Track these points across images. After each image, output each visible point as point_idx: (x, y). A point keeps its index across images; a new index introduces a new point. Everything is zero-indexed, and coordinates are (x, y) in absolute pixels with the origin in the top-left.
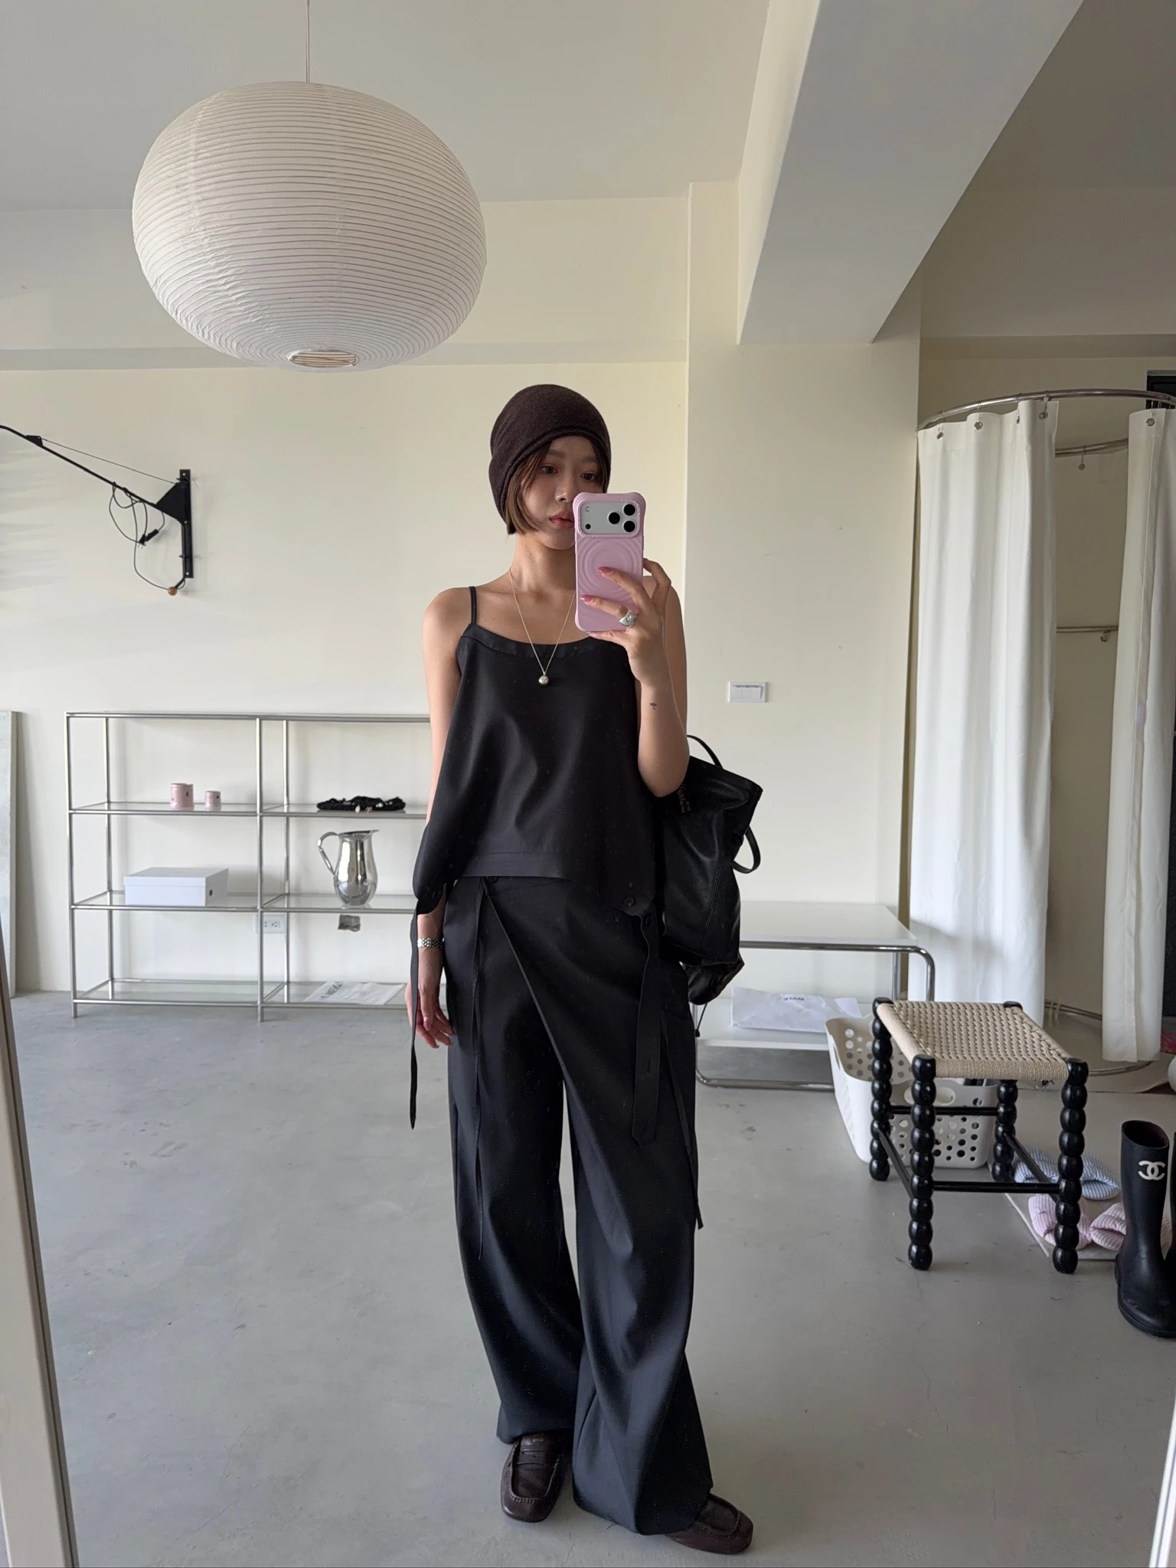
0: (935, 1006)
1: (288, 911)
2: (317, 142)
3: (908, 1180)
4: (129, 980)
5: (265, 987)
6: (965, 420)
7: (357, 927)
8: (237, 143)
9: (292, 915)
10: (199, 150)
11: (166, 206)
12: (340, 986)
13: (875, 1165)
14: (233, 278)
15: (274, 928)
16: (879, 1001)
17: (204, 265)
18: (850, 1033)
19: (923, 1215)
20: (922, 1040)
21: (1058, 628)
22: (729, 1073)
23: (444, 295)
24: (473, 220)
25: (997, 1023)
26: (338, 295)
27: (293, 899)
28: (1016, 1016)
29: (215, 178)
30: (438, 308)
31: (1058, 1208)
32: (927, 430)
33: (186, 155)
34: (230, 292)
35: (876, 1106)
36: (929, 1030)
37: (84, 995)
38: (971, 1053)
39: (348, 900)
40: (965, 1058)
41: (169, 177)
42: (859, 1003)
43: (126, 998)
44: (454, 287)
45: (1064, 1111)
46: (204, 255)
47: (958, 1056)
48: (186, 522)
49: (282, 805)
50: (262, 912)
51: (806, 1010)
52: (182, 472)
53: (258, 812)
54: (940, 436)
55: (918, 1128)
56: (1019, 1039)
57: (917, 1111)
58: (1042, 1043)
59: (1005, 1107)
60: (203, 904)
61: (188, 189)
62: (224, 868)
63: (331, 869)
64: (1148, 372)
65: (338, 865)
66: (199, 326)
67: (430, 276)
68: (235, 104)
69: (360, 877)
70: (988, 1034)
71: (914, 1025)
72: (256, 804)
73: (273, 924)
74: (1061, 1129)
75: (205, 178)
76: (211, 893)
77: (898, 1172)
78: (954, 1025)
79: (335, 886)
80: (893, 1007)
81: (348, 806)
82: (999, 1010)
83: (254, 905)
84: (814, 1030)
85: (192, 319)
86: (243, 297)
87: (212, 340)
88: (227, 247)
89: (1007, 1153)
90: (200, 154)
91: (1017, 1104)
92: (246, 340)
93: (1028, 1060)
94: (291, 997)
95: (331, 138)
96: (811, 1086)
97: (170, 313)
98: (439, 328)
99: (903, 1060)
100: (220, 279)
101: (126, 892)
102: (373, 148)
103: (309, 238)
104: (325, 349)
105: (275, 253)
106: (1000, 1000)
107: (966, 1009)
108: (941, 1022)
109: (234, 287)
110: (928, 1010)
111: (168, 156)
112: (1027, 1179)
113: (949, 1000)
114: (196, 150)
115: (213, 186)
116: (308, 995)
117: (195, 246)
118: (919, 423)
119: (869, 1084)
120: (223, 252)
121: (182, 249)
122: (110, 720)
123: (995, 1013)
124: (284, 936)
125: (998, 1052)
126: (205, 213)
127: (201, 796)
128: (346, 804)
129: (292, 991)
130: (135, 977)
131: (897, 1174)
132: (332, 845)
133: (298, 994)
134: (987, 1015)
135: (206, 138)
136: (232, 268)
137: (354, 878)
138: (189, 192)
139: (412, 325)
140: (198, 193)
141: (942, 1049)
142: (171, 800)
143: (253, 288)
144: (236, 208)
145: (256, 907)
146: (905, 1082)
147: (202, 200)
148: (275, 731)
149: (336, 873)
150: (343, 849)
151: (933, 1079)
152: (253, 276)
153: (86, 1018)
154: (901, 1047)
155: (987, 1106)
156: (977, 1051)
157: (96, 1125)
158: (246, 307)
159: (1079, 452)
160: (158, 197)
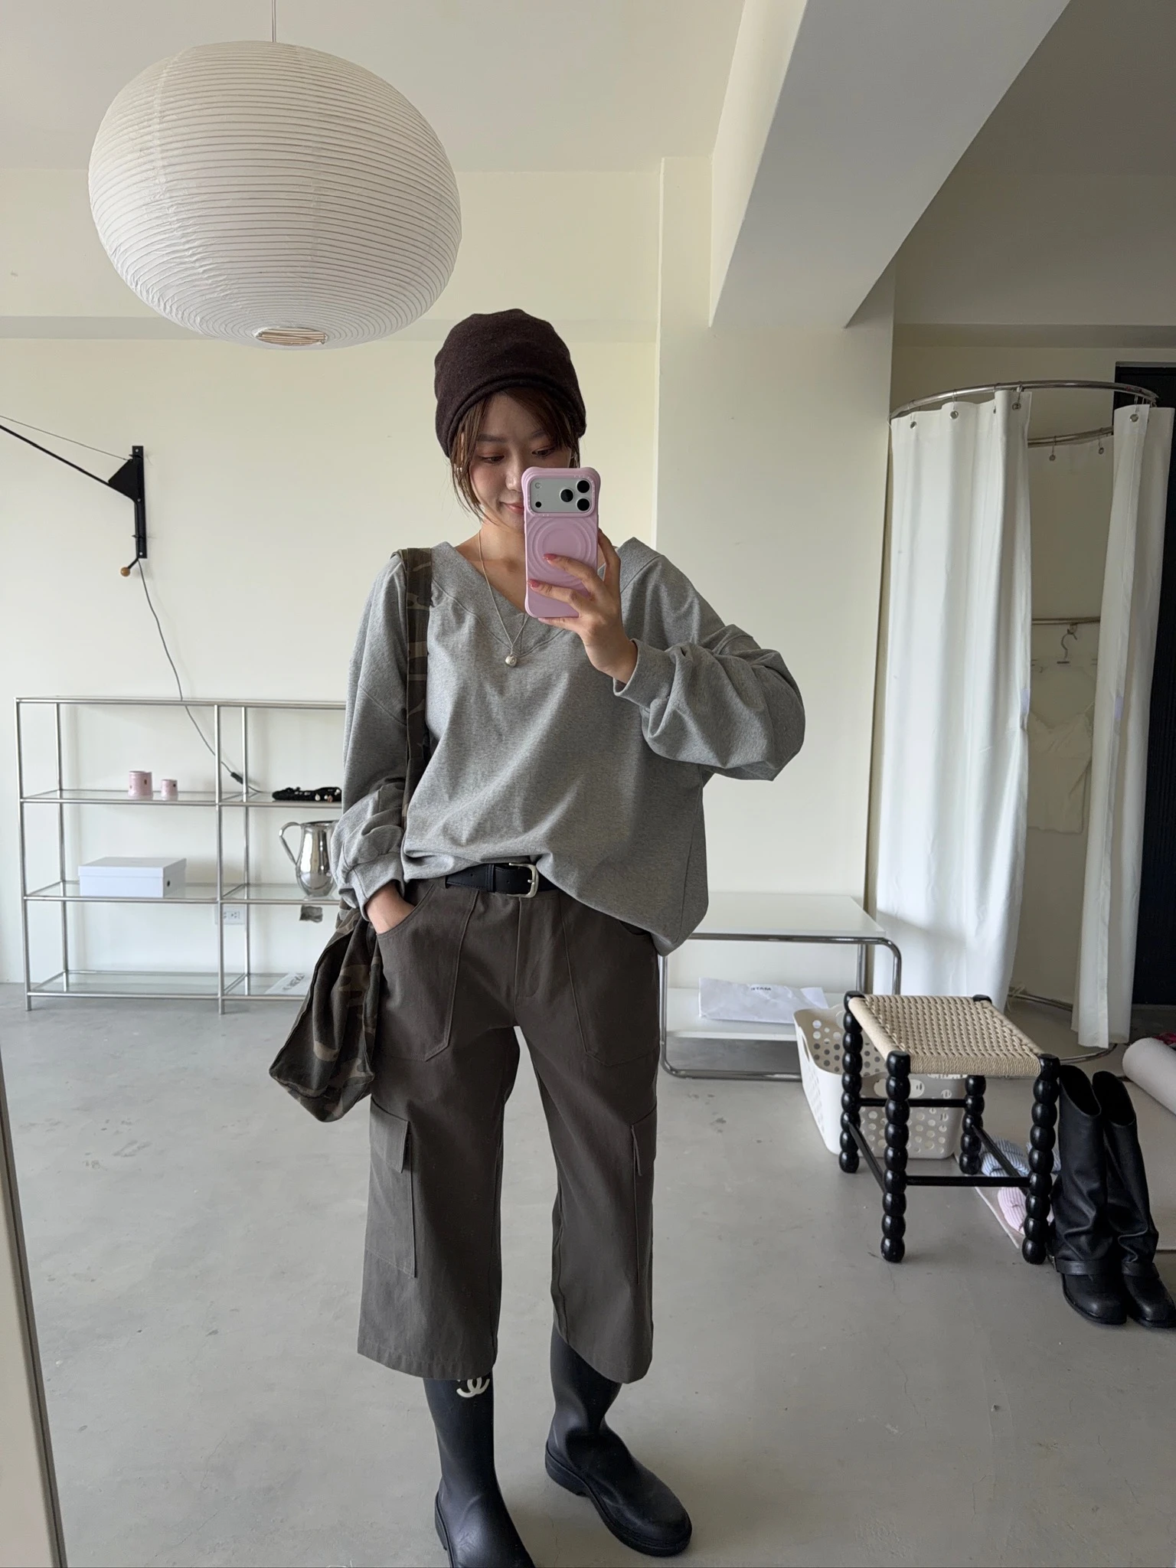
0: (904, 1000)
1: (248, 903)
2: (291, 107)
3: (881, 1174)
4: (85, 971)
5: (226, 979)
6: (941, 408)
7: (318, 918)
8: (206, 106)
9: (251, 906)
10: (164, 111)
11: (130, 171)
12: (302, 978)
13: (844, 1157)
14: (200, 250)
15: (233, 920)
16: (851, 995)
17: (172, 234)
18: (817, 1024)
19: (896, 1208)
20: (895, 1035)
22: (698, 1064)
23: (420, 273)
24: (449, 193)
25: (968, 1017)
26: (311, 270)
27: (252, 890)
29: (182, 144)
30: (411, 285)
31: (1028, 1202)
32: (901, 418)
33: (150, 116)
34: (197, 264)
35: (846, 1098)
36: (901, 1024)
37: (38, 987)
38: (945, 1048)
39: (309, 890)
40: (939, 1053)
41: (133, 139)
42: (825, 991)
43: (81, 990)
44: (429, 264)
45: (1035, 1105)
46: (170, 224)
47: (932, 1051)
48: (139, 500)
49: (240, 794)
50: (222, 904)
51: (773, 1000)
52: (134, 448)
53: (217, 802)
54: (913, 425)
55: (892, 1123)
56: (990, 1034)
57: (892, 1106)
58: (1014, 1038)
59: (973, 1099)
60: (161, 896)
61: (152, 154)
62: (182, 857)
63: (293, 859)
64: (1116, 364)
65: (300, 856)
66: (161, 299)
67: (407, 254)
68: (203, 64)
69: (322, 867)
70: (959, 1027)
71: (886, 1020)
72: (215, 792)
73: (232, 915)
74: (1033, 1124)
75: (171, 143)
76: (169, 884)
77: (868, 1163)
78: (925, 1020)
79: (297, 876)
80: (864, 1001)
81: (308, 796)
82: (969, 1004)
83: (214, 897)
84: (781, 1021)
85: (154, 291)
86: (212, 269)
87: (174, 314)
88: (195, 217)
89: (975, 1143)
90: (164, 117)
91: (986, 1096)
92: (213, 314)
93: (1001, 1056)
94: (251, 987)
95: (306, 103)
96: (777, 1076)
97: (129, 284)
98: (412, 307)
99: (874, 1055)
100: (186, 250)
101: (79, 881)
103: (281, 210)
104: (294, 325)
105: (245, 225)
106: (967, 990)
107: (936, 1003)
108: (912, 1016)
109: (203, 258)
110: (899, 1005)
111: (129, 117)
112: (994, 1170)
113: (917, 995)
114: (161, 112)
115: (180, 152)
116: (269, 986)
117: (157, 215)
118: (892, 411)
119: (839, 1077)
120: (191, 222)
121: (146, 217)
122: (61, 705)
123: (965, 1007)
124: (244, 927)
125: (971, 1046)
126: (172, 179)
127: (158, 785)
128: (306, 794)
129: (252, 983)
130: (90, 968)
131: (868, 1166)
132: (294, 835)
133: (259, 987)
134: (958, 1009)
135: (172, 99)
136: (200, 239)
137: (317, 869)
138: (151, 157)
139: (385, 303)
140: (162, 158)
141: (915, 1044)
142: (126, 787)
143: (222, 260)
144: (204, 175)
145: (216, 899)
146: (876, 1079)
147: (168, 166)
148: (234, 722)
149: (298, 864)
150: (306, 839)
151: (908, 1074)
152: (224, 247)
153: (40, 1011)
154: (874, 1042)
155: (957, 1098)
156: (950, 1046)
157: (56, 1124)
158: (216, 280)
160: (119, 160)
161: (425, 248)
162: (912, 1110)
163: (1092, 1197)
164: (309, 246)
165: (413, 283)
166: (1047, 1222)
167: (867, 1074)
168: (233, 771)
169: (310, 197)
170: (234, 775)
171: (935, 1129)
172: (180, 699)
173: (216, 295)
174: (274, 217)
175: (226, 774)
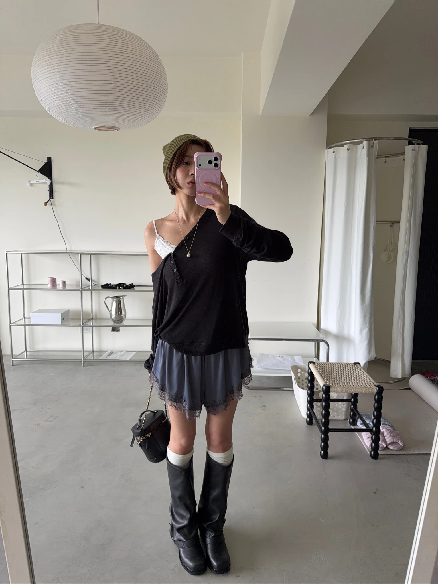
0: (329, 364)
1: (93, 326)
2: (104, 50)
3: (320, 428)
4: (33, 351)
5: (85, 353)
6: (344, 147)
7: (118, 331)
8: (73, 49)
9: (94, 327)
10: (59, 51)
11: (46, 72)
12: (113, 353)
13: (308, 419)
14: (72, 101)
15: (87, 331)
16: (310, 362)
17: (62, 95)
18: (299, 370)
19: (325, 440)
20: (325, 378)
22: (256, 384)
23: (152, 106)
24: (164, 78)
25: (352, 371)
26: (113, 108)
27: (94, 321)
28: (358, 368)
29: (65, 63)
31: (372, 437)
33: (54, 53)
34: (71, 106)
35: (309, 399)
36: (328, 374)
37: (16, 357)
38: (343, 383)
39: (115, 321)
40: (340, 385)
41: (47, 61)
42: (302, 357)
43: (32, 358)
44: (156, 103)
45: (375, 403)
46: (61, 92)
47: (338, 384)
48: (50, 177)
49: (89, 286)
50: (83, 327)
51: (284, 361)
52: (48, 158)
53: (80, 289)
55: (324, 410)
56: (359, 377)
57: (324, 404)
58: (367, 379)
59: (354, 399)
60: (60, 323)
61: (54, 66)
62: (68, 309)
63: (109, 310)
64: (409, 127)
65: (111, 309)
66: (58, 117)
69: (120, 313)
70: (348, 375)
71: (322, 372)
72: (80, 285)
74: (374, 410)
75: (61, 63)
76: (63, 319)
77: (316, 423)
78: (336, 371)
79: (110, 316)
80: (315, 365)
82: (352, 365)
83: (79, 323)
84: (287, 369)
85: (56, 114)
86: (76, 108)
87: (63, 121)
88: (70, 89)
89: (354, 415)
90: (59, 53)
91: (358, 398)
92: (77, 122)
93: (363, 386)
96: (285, 389)
97: (46, 110)
98: (150, 117)
99: (318, 384)
100: (67, 101)
101: (31, 318)
103: (102, 87)
104: (107, 126)
105: (89, 92)
107: (341, 365)
108: (332, 370)
109: (73, 104)
110: (328, 367)
111: (45, 53)
112: (361, 424)
113: (334, 362)
114: (57, 51)
115: (64, 66)
116: (102, 356)
117: (58, 88)
119: (307, 391)
120: (69, 91)
121: (52, 89)
122: (23, 254)
123: (351, 367)
124: (91, 334)
125: (352, 382)
126: (61, 76)
127: (59, 282)
128: (113, 286)
129: (94, 355)
130: (34, 349)
132: (109, 301)
133: (97, 356)
134: (348, 367)
135: (61, 47)
136: (72, 97)
137: (118, 313)
138: (54, 68)
139: (140, 117)
140: (58, 68)
141: (332, 382)
142: (48, 284)
143: (79, 104)
144: (73, 75)
146: (319, 392)
147: (60, 71)
148: (86, 259)
149: (111, 312)
150: (114, 303)
151: (329, 393)
152: (80, 100)
153: (17, 366)
154: (318, 380)
155: (348, 399)
156: (345, 382)
157: (24, 410)
158: (78, 111)
159: (385, 157)
160: (43, 68)
161: (155, 98)
162: (331, 403)
164: (112, 99)
165: (150, 110)
167: (317, 389)
168: (86, 277)
169: (112, 82)
170: (87, 279)
171: (341, 409)
172: (66, 252)
173: (78, 116)
174: (99, 89)
175: (84, 279)
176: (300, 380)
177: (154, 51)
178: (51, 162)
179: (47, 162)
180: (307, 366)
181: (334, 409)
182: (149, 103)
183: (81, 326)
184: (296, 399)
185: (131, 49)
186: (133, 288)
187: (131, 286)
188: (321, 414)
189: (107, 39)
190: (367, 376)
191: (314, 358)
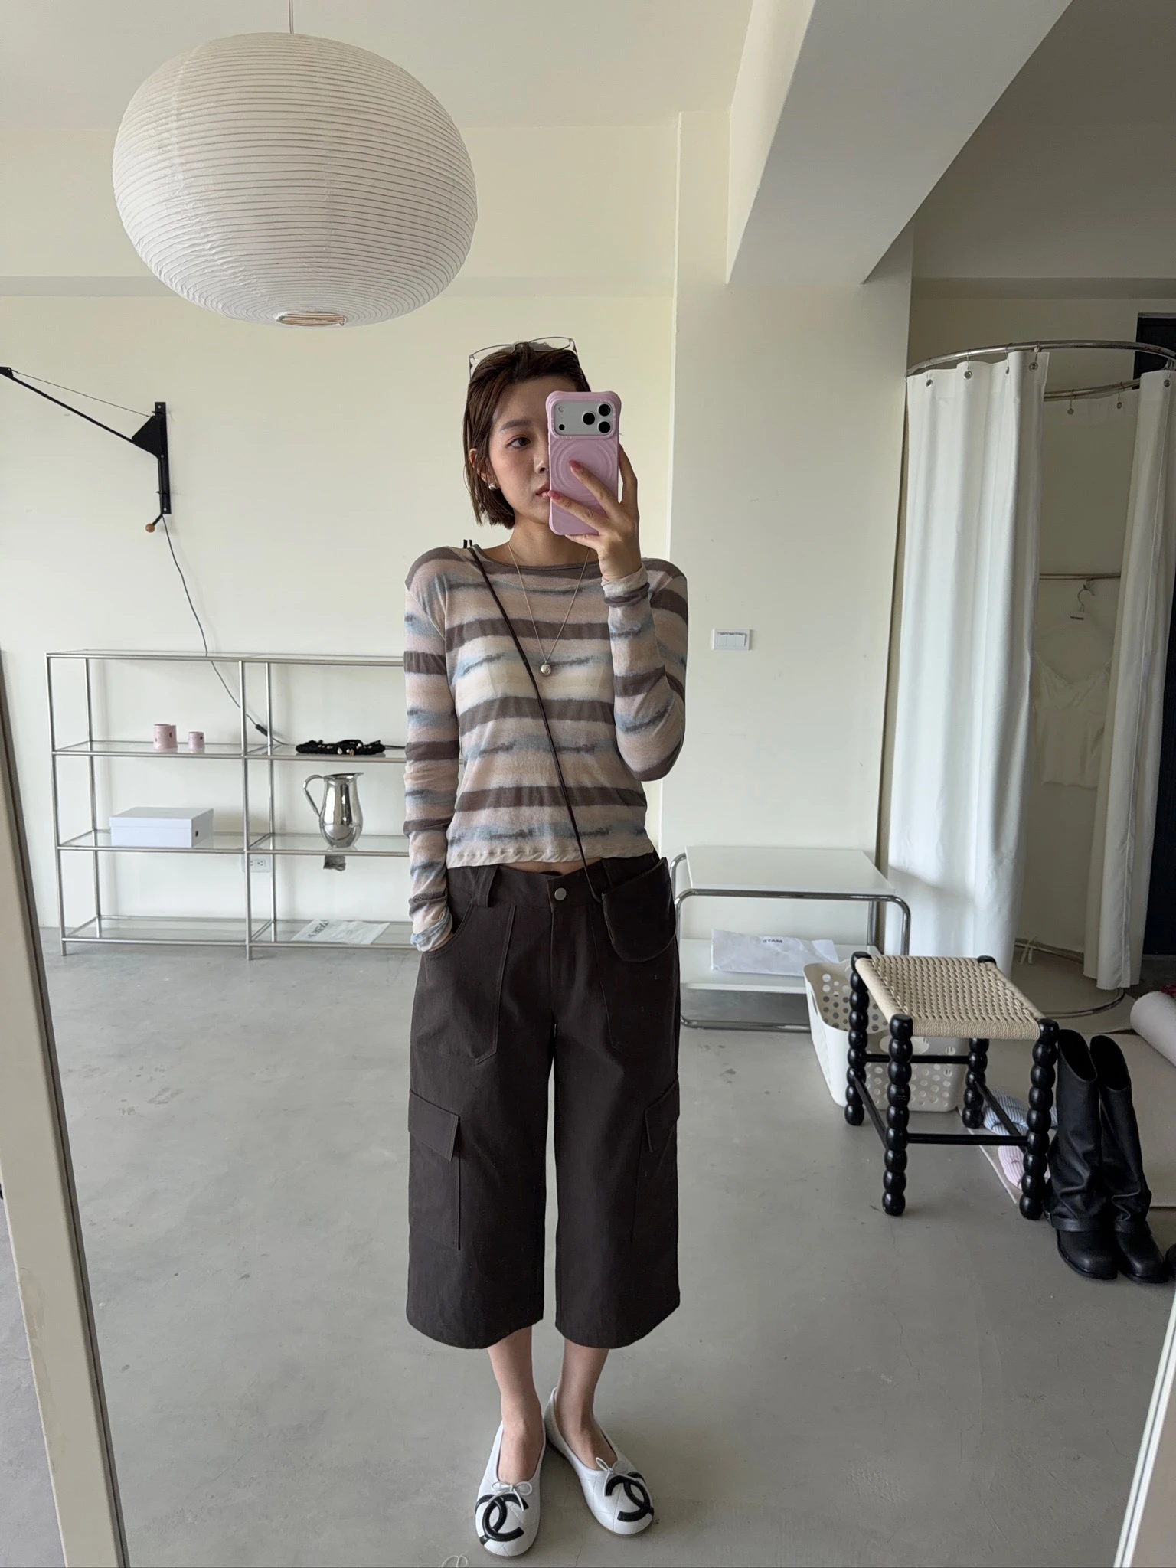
0: (911, 962)
1: (274, 853)
2: (301, 102)
3: (884, 1131)
4: (116, 917)
5: (253, 924)
6: (955, 367)
7: (341, 866)
8: (221, 103)
9: (277, 856)
10: (181, 109)
11: (149, 167)
12: (327, 924)
13: (850, 1109)
14: (218, 243)
15: (260, 868)
16: (858, 955)
17: (190, 229)
18: (827, 977)
19: (897, 1166)
20: (899, 997)
21: (1041, 575)
22: (709, 1014)
23: (434, 257)
25: (973, 981)
26: (327, 260)
27: (277, 839)
28: (989, 972)
29: (198, 139)
30: (427, 269)
31: (1026, 1160)
32: (918, 375)
33: (169, 114)
34: (216, 257)
35: (853, 1054)
36: (906, 986)
37: (72, 933)
38: (948, 1010)
39: (333, 841)
40: (941, 1017)
41: (151, 136)
42: (835, 943)
43: (116, 936)
45: (1034, 1068)
46: (188, 219)
47: (934, 1014)
48: (162, 456)
49: (265, 746)
50: (248, 854)
51: (785, 953)
52: (157, 404)
53: (243, 754)
54: (929, 383)
55: (894, 1083)
56: (993, 996)
57: (894, 1067)
58: (1015, 1001)
59: (976, 1056)
60: (190, 846)
61: (169, 151)
62: (210, 807)
63: (317, 812)
64: (1139, 314)
65: (324, 807)
66: (184, 288)
67: (423, 241)
69: (345, 819)
70: (962, 990)
71: (892, 982)
72: (241, 744)
73: (259, 864)
74: (1031, 1085)
75: (187, 140)
76: (197, 834)
77: (871, 1117)
78: (930, 981)
79: (320, 827)
80: (871, 962)
81: (330, 749)
82: (974, 965)
83: (240, 847)
84: (792, 974)
85: (177, 279)
86: (227, 262)
87: (196, 299)
88: (212, 212)
89: (978, 1099)
90: (182, 114)
91: (989, 1053)
92: (233, 302)
93: (1002, 1020)
94: (278, 933)
96: (787, 1027)
97: (153, 271)
98: (429, 289)
99: (879, 1015)
100: (206, 243)
101: (112, 831)
102: (362, 109)
103: (297, 204)
104: (313, 311)
105: (264, 219)
106: (972, 952)
107: (941, 964)
108: (917, 978)
109: (220, 252)
110: (906, 968)
111: (147, 114)
112: (996, 1124)
113: (925, 954)
114: (178, 109)
115: (197, 149)
116: (294, 932)
117: (176, 210)
118: (908, 367)
119: (847, 1033)
120: (209, 217)
121: (166, 213)
122: (90, 661)
123: (969, 968)
124: (270, 874)
125: (973, 1009)
126: (189, 176)
127: (184, 737)
128: (328, 747)
129: (278, 929)
130: (120, 914)
131: (871, 1120)
132: (317, 787)
133: (284, 932)
134: (962, 971)
135: (188, 97)
136: (218, 233)
137: (340, 820)
138: (169, 155)
139: (402, 287)
140: (181, 156)
141: (918, 1007)
142: (154, 740)
143: (239, 253)
144: (221, 172)
145: (243, 849)
146: (882, 1035)
147: (186, 163)
148: (257, 675)
149: (322, 816)
150: (328, 793)
151: (910, 1037)
152: (240, 241)
153: (75, 957)
154: (879, 1004)
155: (961, 1055)
156: (952, 1009)
157: (94, 1070)
158: (232, 271)
159: (1069, 396)
160: (140, 157)
161: (440, 233)
162: (914, 1066)
163: (1087, 1157)
164: (324, 238)
165: (427, 266)
166: (1044, 1179)
167: (875, 1028)
168: (257, 723)
169: (324, 191)
170: (259, 727)
171: (940, 1084)
172: (204, 655)
173: (235, 284)
174: (289, 211)
175: (251, 727)
176: (830, 1005)
177: (439, 106)
178: (165, 415)
179: (154, 414)
180: (850, 966)
181: (922, 1083)
182: (424, 247)
183: (243, 853)
184: (818, 1054)
185: (374, 100)
186: (380, 754)
187: (376, 748)
188: (885, 1096)
189: (309, 73)
190: (1013, 994)
191: (868, 944)
